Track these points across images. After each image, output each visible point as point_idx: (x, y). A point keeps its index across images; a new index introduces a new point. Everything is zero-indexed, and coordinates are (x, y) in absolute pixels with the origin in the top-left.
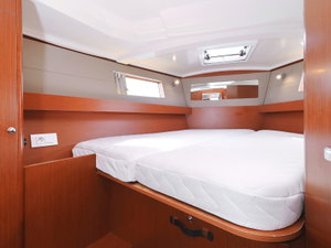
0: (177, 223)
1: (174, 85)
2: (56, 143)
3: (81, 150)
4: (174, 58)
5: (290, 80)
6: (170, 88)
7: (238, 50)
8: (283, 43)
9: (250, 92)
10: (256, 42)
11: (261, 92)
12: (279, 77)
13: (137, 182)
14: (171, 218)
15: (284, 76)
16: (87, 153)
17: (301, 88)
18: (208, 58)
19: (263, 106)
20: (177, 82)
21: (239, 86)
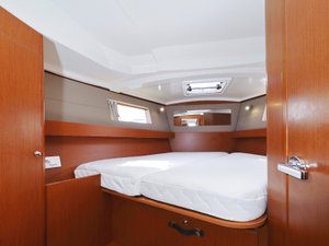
0: (175, 226)
1: (159, 112)
2: (60, 165)
3: (83, 171)
4: (160, 87)
5: (256, 111)
6: (155, 114)
7: (215, 85)
8: (250, 80)
9: (224, 119)
10: (230, 79)
11: (233, 120)
12: (247, 108)
13: (142, 196)
14: (170, 223)
15: (251, 108)
16: (91, 173)
17: (264, 118)
18: (190, 89)
19: (235, 132)
20: (162, 109)
21: (214, 114)
